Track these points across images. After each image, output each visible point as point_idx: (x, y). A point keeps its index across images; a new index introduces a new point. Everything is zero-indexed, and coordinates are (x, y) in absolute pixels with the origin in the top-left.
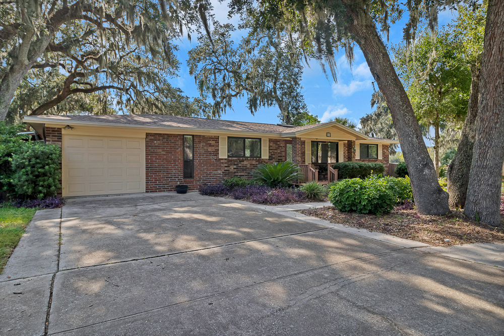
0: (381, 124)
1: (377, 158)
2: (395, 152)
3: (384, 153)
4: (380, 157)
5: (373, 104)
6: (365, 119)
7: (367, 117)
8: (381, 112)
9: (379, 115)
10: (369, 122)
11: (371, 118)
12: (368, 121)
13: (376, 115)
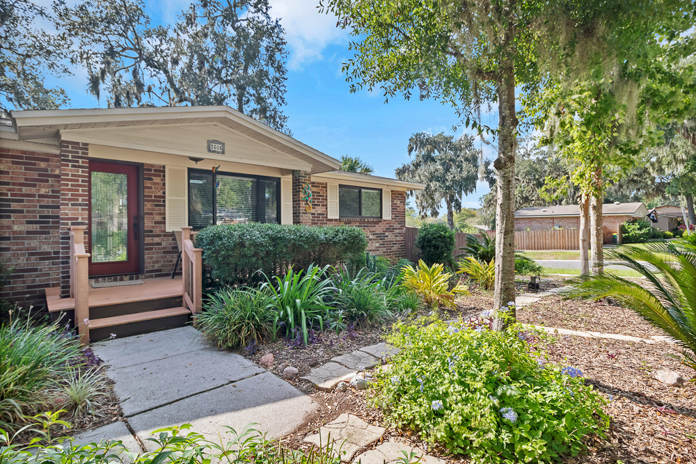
0: (420, 176)
1: (381, 217)
2: (438, 213)
3: (394, 208)
4: (387, 215)
5: (410, 151)
6: (400, 170)
7: (403, 167)
8: (420, 162)
9: (417, 165)
10: (406, 174)
11: (408, 169)
12: (404, 172)
13: (414, 165)
